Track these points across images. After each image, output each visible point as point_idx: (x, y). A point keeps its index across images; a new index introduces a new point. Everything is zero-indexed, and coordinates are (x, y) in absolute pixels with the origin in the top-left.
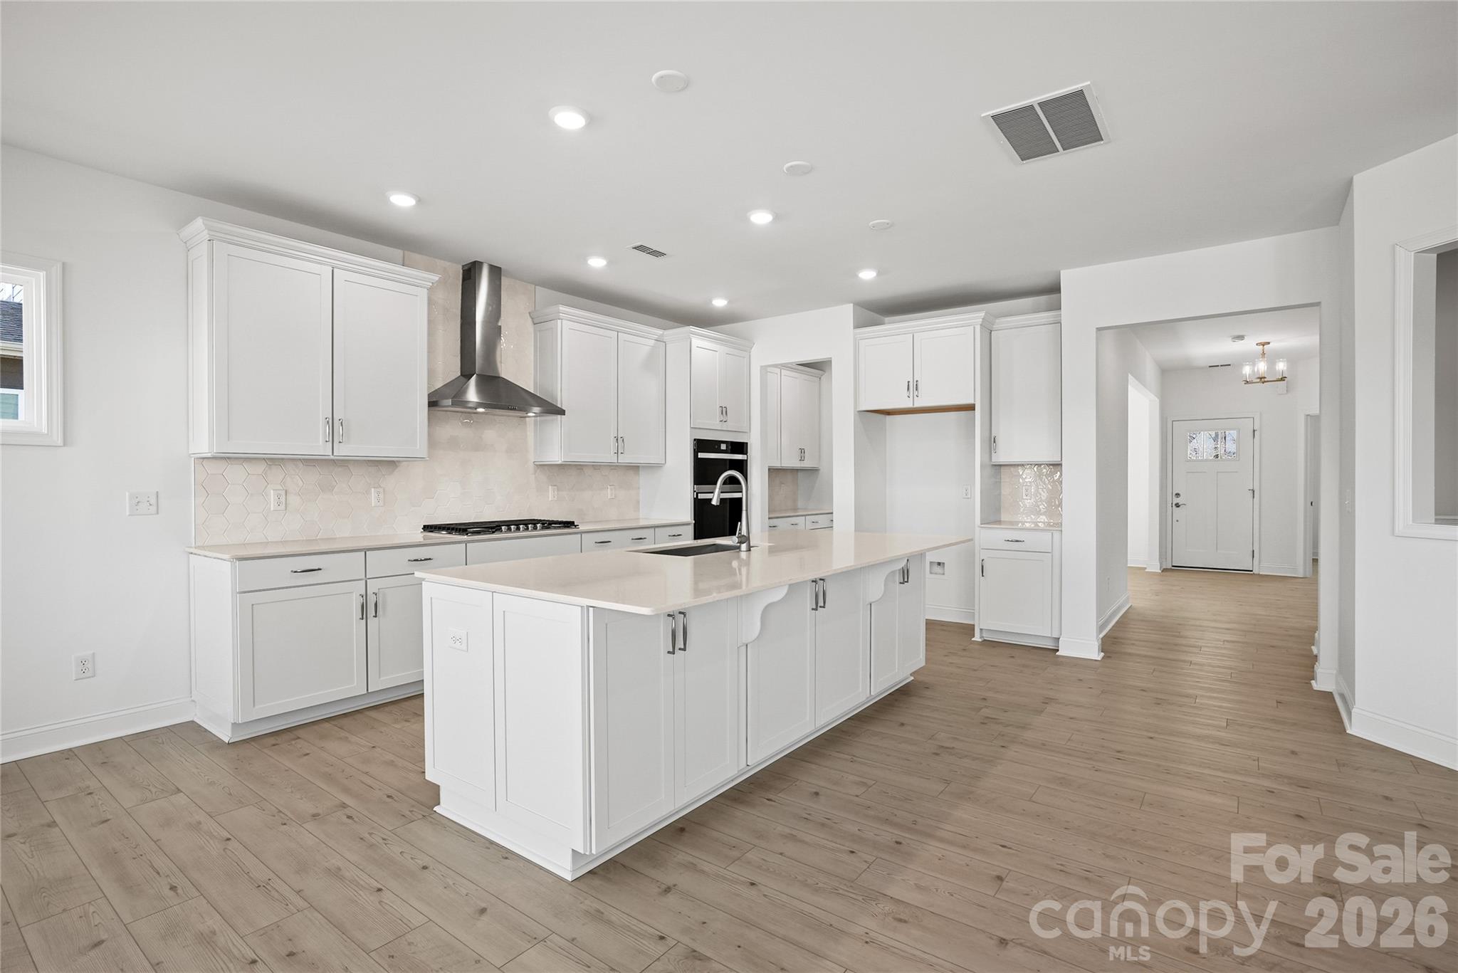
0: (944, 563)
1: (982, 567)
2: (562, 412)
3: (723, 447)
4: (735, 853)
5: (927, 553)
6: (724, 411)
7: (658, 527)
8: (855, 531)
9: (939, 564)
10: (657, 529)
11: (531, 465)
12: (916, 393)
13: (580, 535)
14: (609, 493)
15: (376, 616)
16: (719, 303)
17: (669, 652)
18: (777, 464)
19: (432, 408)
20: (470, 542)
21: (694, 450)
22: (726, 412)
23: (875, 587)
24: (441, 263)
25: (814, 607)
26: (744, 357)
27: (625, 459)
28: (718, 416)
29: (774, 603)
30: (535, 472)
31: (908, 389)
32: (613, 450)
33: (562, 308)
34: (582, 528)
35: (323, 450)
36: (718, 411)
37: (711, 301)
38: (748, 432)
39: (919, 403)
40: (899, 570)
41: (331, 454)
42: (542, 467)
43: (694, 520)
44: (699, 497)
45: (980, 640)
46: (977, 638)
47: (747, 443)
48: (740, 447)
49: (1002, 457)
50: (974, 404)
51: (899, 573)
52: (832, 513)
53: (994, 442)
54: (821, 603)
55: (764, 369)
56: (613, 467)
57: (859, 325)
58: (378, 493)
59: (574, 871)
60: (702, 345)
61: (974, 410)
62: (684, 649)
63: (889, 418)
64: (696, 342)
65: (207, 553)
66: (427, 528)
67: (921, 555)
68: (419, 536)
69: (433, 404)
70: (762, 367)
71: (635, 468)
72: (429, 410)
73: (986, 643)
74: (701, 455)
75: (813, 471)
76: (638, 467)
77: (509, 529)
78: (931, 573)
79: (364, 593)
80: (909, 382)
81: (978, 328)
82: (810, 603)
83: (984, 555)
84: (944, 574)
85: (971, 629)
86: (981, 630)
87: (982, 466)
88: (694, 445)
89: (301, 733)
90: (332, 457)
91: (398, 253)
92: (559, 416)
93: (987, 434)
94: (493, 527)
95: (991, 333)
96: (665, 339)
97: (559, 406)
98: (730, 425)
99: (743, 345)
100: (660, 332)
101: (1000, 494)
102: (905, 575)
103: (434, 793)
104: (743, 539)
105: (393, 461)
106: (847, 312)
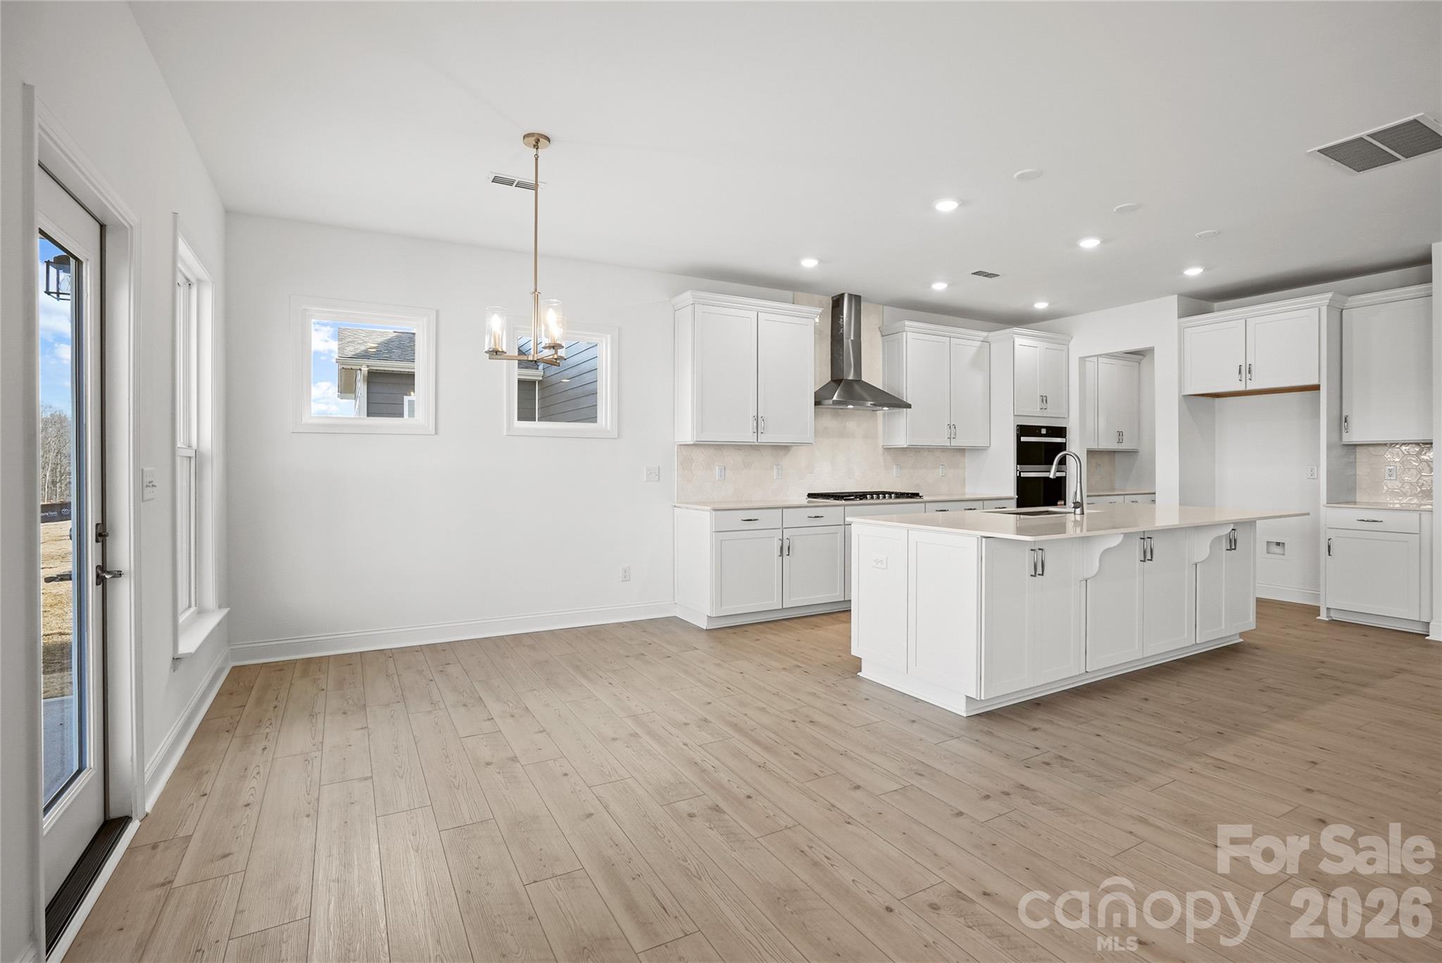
0: (1284, 544)
1: (1329, 547)
2: (909, 406)
3: (1044, 431)
4: (1082, 720)
5: (1257, 521)
6: (1044, 399)
7: (985, 500)
8: (1180, 504)
9: (1278, 544)
10: (985, 502)
11: (880, 450)
12: (1249, 376)
13: (924, 504)
14: (940, 471)
15: (788, 555)
16: (1041, 306)
17: (1032, 575)
18: (1094, 446)
19: (817, 406)
20: (847, 505)
21: (1017, 434)
22: (1046, 401)
23: (1201, 548)
24: (817, 297)
25: (1143, 559)
26: (1063, 350)
27: (956, 443)
28: (1039, 404)
29: (1110, 548)
30: (884, 453)
31: (1240, 372)
32: (948, 435)
33: (907, 323)
34: (925, 498)
35: (750, 438)
36: (1039, 399)
37: (1033, 304)
38: (1066, 418)
39: (1251, 386)
40: (1226, 535)
41: (756, 441)
42: (888, 450)
43: (1017, 495)
44: (1022, 476)
45: (1327, 619)
46: (1323, 616)
47: (1066, 428)
48: (1061, 432)
49: (1354, 436)
50: (1319, 385)
51: (1226, 540)
52: (1155, 493)
53: (1346, 421)
54: (1149, 557)
55: (1083, 360)
56: (944, 449)
57: (1185, 312)
58: (778, 469)
59: (967, 712)
60: (1025, 344)
61: (1319, 389)
62: (1042, 575)
63: (1217, 400)
64: (1019, 341)
65: (688, 506)
66: (810, 495)
67: (1251, 523)
68: (804, 500)
69: (817, 403)
70: (1080, 358)
71: (961, 450)
72: (815, 408)
73: (1333, 622)
74: (1023, 439)
75: (1132, 453)
76: (964, 449)
77: (872, 498)
78: (1268, 553)
79: (781, 538)
80: (1240, 366)
81: (1324, 309)
82: (1139, 555)
83: (1331, 534)
84: (1284, 554)
85: (1316, 610)
86: (1328, 609)
87: (1329, 447)
88: (1017, 430)
89: (746, 628)
90: (757, 443)
91: (789, 294)
92: (905, 409)
93: (1336, 413)
94: (862, 496)
95: (1342, 312)
96: (989, 340)
97: (905, 400)
98: (1049, 413)
99: (1062, 339)
100: (985, 334)
101: (1355, 475)
102: (1233, 544)
103: (857, 664)
104: (1078, 505)
105: (787, 446)
106: (1172, 302)
